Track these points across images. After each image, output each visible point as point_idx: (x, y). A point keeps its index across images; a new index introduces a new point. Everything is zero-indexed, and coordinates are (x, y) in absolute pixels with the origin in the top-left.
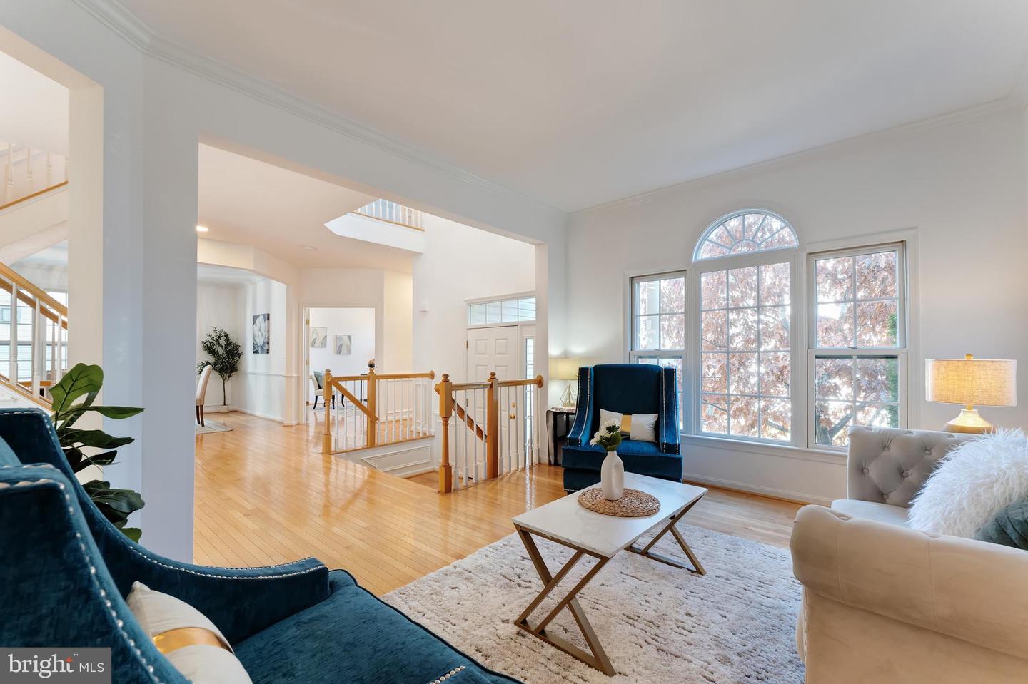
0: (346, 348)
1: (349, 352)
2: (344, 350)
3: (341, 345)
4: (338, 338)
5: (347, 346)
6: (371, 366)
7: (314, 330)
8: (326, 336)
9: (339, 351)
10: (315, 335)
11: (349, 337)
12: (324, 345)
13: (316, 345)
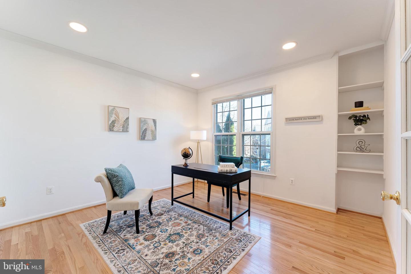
0: (150, 132)
1: (154, 138)
2: (149, 135)
3: (146, 130)
4: (142, 121)
5: (152, 131)
6: (186, 155)
7: (113, 110)
8: (128, 119)
9: (143, 137)
10: (114, 116)
11: (154, 121)
12: (125, 129)
13: (115, 129)
